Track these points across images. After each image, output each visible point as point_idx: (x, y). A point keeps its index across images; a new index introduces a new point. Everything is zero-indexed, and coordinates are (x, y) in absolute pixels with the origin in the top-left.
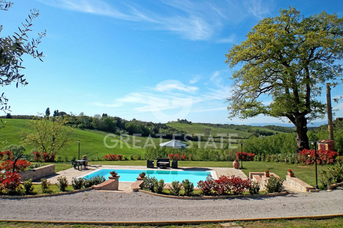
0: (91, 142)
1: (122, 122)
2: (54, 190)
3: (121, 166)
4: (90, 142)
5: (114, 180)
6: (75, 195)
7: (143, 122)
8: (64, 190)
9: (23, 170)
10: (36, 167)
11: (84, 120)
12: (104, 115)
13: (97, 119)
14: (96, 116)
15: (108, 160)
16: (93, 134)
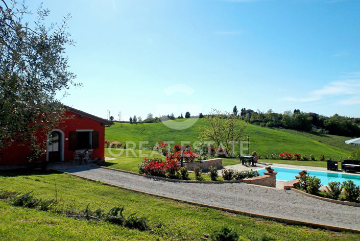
0: (281, 142)
1: (319, 119)
2: (206, 179)
3: (295, 166)
4: (279, 142)
5: (269, 176)
6: (222, 185)
7: (349, 119)
8: (215, 180)
9: (192, 161)
10: (205, 159)
11: (273, 118)
12: (295, 111)
13: (287, 116)
14: (286, 112)
15: (283, 159)
16: (283, 133)
